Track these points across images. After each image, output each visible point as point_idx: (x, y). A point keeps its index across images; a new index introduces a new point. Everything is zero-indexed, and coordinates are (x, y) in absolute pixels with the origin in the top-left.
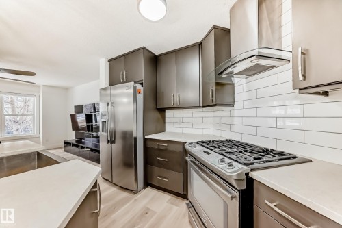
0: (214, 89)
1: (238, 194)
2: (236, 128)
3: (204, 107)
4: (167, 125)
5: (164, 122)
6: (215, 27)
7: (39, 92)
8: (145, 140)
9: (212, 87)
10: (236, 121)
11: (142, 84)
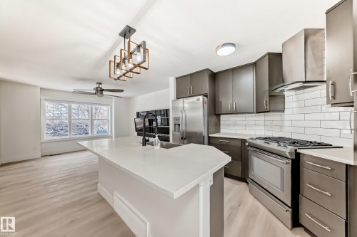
0: (268, 99)
1: (290, 161)
2: (286, 129)
3: (257, 113)
4: (221, 127)
5: (220, 125)
6: (269, 54)
7: (112, 102)
8: (209, 138)
9: (266, 98)
10: (287, 123)
11: (206, 96)
